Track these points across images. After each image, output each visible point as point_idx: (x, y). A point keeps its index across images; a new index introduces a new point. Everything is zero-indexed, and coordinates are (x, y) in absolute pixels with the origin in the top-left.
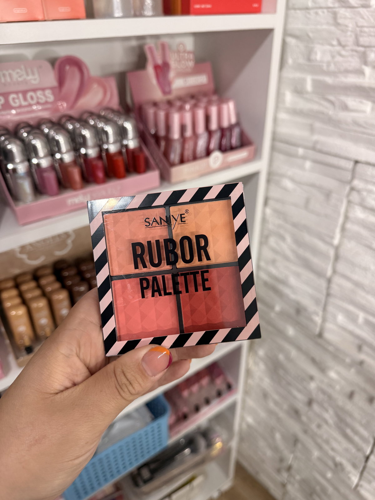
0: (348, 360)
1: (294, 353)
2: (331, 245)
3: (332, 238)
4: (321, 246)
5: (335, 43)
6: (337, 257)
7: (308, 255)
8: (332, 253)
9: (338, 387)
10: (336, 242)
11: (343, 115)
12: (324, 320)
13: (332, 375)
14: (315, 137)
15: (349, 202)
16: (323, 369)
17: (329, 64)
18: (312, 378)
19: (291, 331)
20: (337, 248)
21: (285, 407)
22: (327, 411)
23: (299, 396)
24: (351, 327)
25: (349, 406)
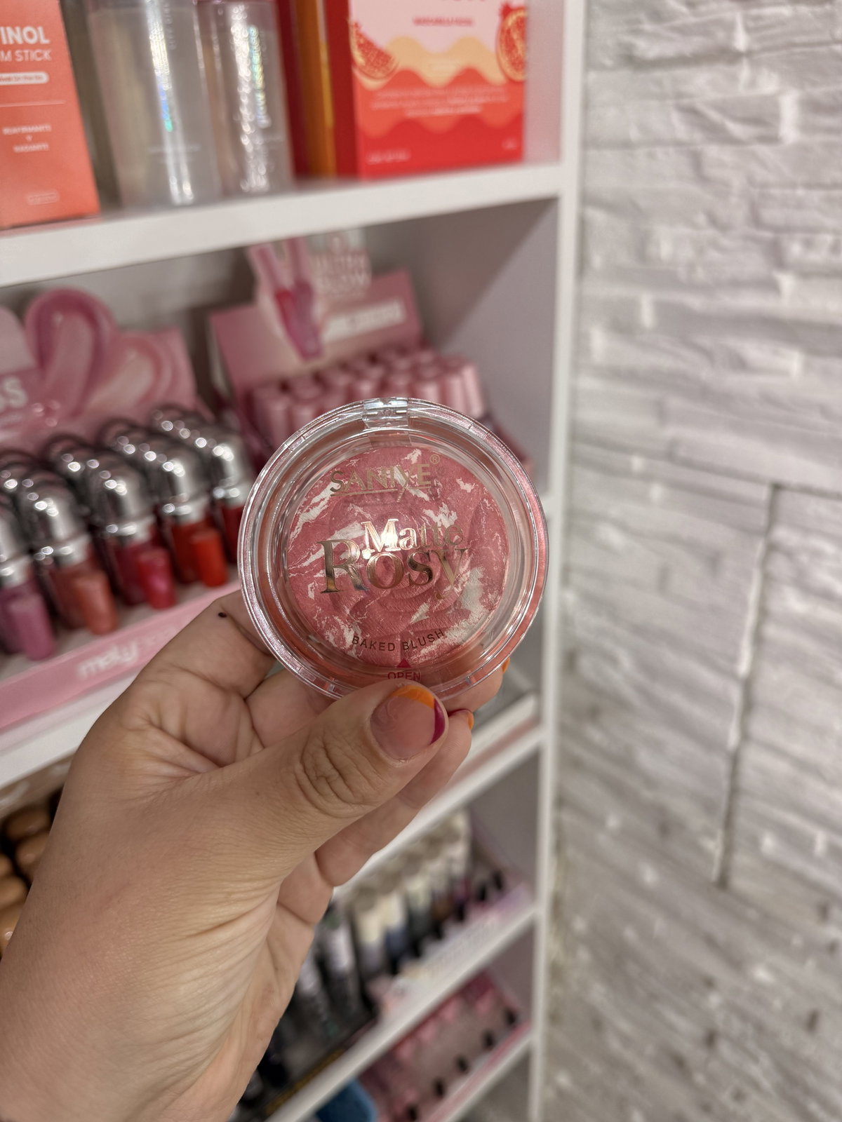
0: (797, 941)
1: (660, 925)
2: (732, 675)
3: (734, 659)
4: (708, 678)
5: (701, 219)
6: (749, 705)
7: (677, 699)
8: (736, 695)
9: (777, 1004)
10: (743, 668)
11: (734, 381)
12: (729, 849)
13: (762, 974)
14: (671, 431)
15: (767, 579)
16: (737, 963)
17: (691, 267)
18: (709, 983)
19: (650, 875)
20: (748, 685)
21: (650, 1050)
22: (755, 1060)
23: (682, 1024)
24: (796, 862)
25: (809, 1048)
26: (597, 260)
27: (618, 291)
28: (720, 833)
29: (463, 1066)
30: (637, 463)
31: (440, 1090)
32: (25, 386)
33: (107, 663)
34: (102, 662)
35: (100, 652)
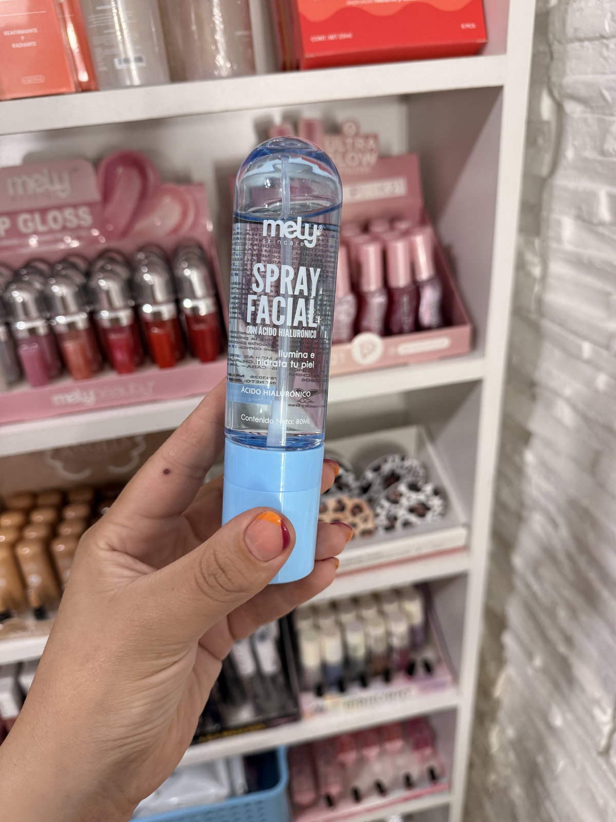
19: (558, 719)
26: (570, 153)
27: (585, 184)
28: (610, 711)
29: (380, 789)
30: (587, 349)
31: (357, 796)
32: (92, 213)
33: (72, 400)
34: (69, 398)
35: (68, 390)
